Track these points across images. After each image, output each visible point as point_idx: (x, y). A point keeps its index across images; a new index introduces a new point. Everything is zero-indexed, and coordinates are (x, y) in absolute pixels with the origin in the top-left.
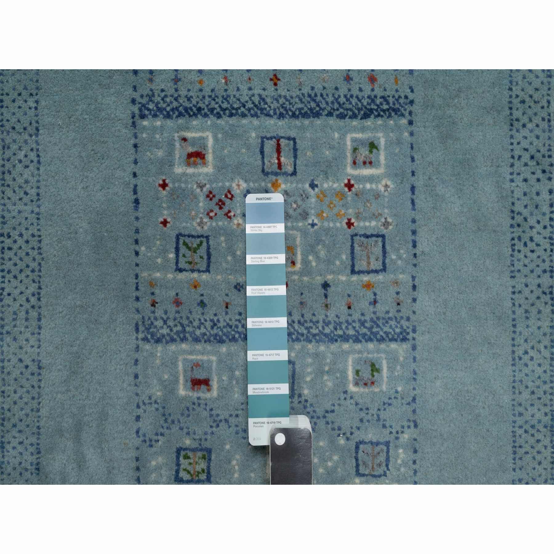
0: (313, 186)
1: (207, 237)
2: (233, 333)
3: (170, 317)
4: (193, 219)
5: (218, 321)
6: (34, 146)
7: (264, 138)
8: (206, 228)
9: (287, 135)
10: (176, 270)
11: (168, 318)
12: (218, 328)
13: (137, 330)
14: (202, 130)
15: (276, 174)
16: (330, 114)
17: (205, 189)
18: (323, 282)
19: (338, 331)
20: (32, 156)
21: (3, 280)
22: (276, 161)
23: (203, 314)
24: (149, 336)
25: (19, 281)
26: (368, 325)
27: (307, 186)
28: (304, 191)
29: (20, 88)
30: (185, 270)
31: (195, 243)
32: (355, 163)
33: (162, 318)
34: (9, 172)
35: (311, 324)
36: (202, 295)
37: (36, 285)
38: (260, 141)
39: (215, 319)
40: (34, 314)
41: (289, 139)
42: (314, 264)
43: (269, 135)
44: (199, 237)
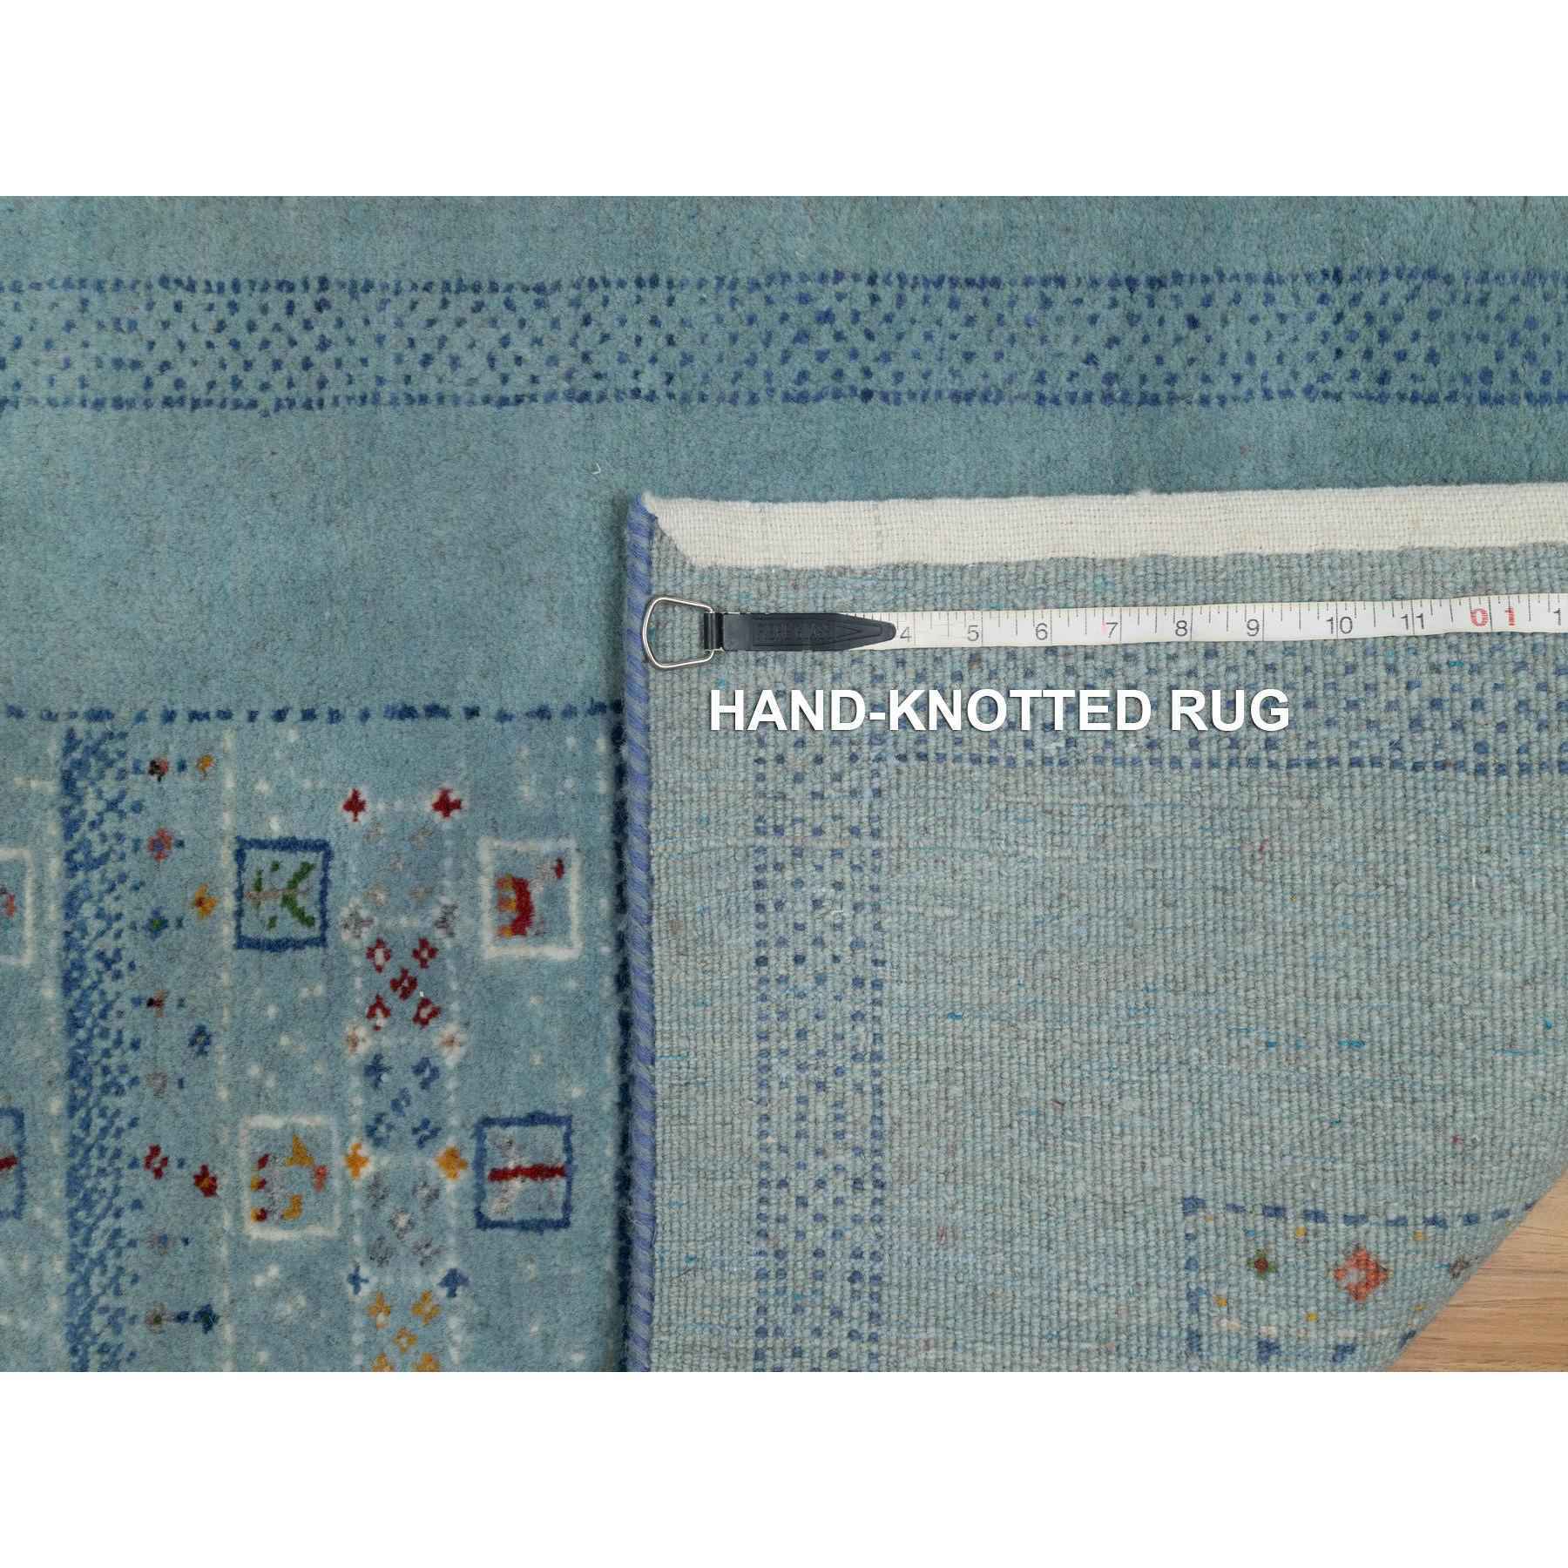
0: (453, 1280)
1: (321, 941)
2: (89, 1022)
3: (125, 823)
4: (369, 897)
5: (118, 976)
6: (543, 388)
7: (569, 1127)
8: (346, 936)
9: (574, 1202)
10: (238, 839)
11: (122, 815)
12: (99, 973)
13: (97, 715)
14: (587, 930)
15: (479, 1165)
17: (439, 933)
18: (215, 1310)
19: (97, 1357)
20: (519, 383)
21: (215, 288)
22: (511, 1165)
23: (133, 927)
24: (77, 755)
25: (211, 339)
27: (451, 1262)
28: (437, 1252)
29: (685, 342)
30: (241, 869)
31: (307, 903)
33: (122, 795)
34: (478, 307)
35: (111, 1272)
36: (180, 924)
37: (201, 393)
38: (561, 1112)
39: (122, 966)
40: (131, 384)
41: (567, 1207)
42: (259, 1281)
43: (574, 1140)
44: (323, 913)
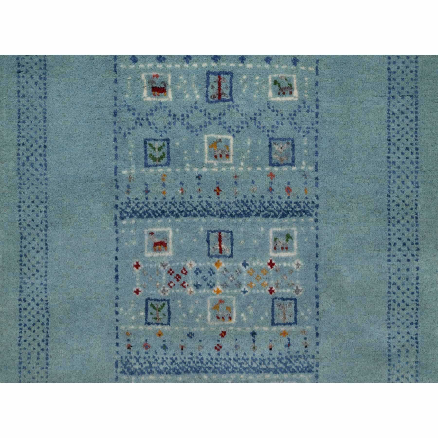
0: (245, 265)
1: (168, 301)
2: (187, 367)
3: (141, 356)
4: (158, 288)
5: (176, 359)
6: (44, 238)
7: (210, 231)
8: (167, 294)
9: (226, 230)
10: (145, 324)
11: (140, 357)
12: (176, 364)
13: (117, 366)
14: (165, 226)
15: (218, 257)
16: (257, 215)
17: (166, 268)
18: (252, 331)
19: (262, 365)
20: (42, 244)
21: (21, 331)
22: (218, 247)
23: (165, 354)
24: (126, 370)
25: (32, 331)
26: (283, 361)
27: (240, 264)
28: (238, 269)
29: (33, 198)
30: (152, 324)
31: (160, 304)
32: (275, 248)
33: (135, 357)
34: (25, 255)
35: (243, 361)
36: (164, 341)
37: (45, 334)
38: (206, 233)
39: (174, 357)
40: (43, 355)
41: (228, 232)
42: (245, 319)
43: (213, 230)
44: (162, 300)
